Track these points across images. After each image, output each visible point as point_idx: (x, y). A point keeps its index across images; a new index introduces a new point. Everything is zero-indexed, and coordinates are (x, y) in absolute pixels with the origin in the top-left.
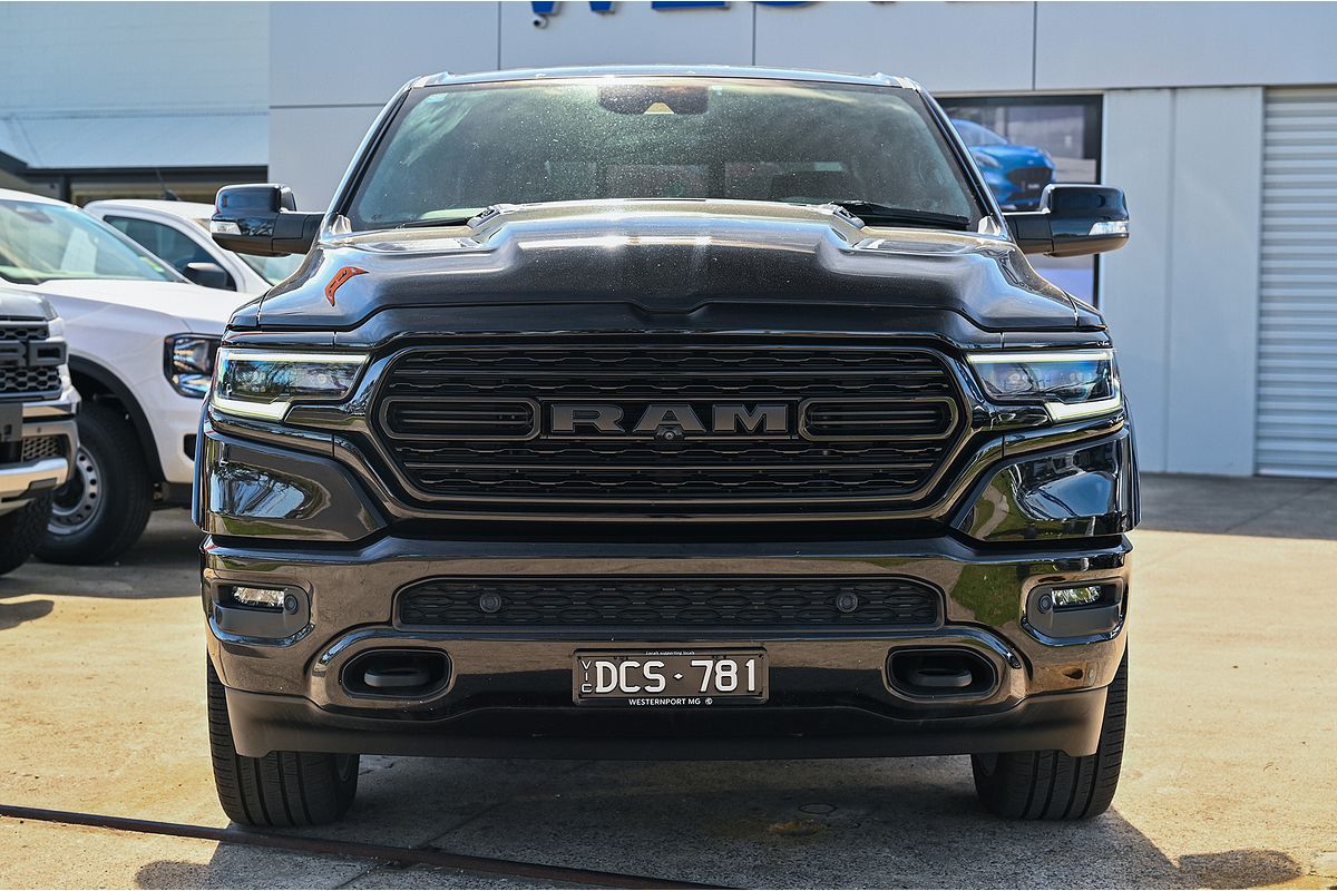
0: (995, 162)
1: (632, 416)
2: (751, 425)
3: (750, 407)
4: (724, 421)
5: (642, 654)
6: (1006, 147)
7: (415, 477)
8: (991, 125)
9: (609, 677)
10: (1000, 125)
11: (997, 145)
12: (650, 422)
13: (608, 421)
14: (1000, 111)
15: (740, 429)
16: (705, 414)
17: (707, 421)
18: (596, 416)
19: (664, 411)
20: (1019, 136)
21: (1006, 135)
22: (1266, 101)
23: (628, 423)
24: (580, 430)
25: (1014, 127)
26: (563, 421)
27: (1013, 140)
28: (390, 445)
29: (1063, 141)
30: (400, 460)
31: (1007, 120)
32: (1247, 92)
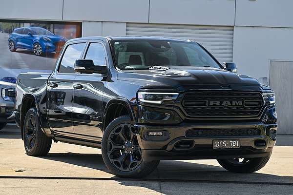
0: (50, 40)
1: (221, 102)
2: (237, 104)
3: (237, 101)
4: (234, 103)
5: (223, 140)
6: (53, 36)
7: (187, 113)
8: (49, 29)
9: (218, 144)
10: (52, 29)
11: (51, 35)
12: (224, 104)
13: (218, 103)
14: (52, 25)
15: (236, 105)
16: (231, 102)
17: (231, 104)
18: (216, 103)
19: (225, 102)
20: (57, 33)
21: (53, 32)
22: (127, 26)
23: (221, 104)
24: (214, 105)
25: (56, 30)
26: (212, 103)
27: (55, 34)
28: (184, 107)
29: (70, 35)
30: (185, 110)
31: (54, 28)
32: (122, 24)
